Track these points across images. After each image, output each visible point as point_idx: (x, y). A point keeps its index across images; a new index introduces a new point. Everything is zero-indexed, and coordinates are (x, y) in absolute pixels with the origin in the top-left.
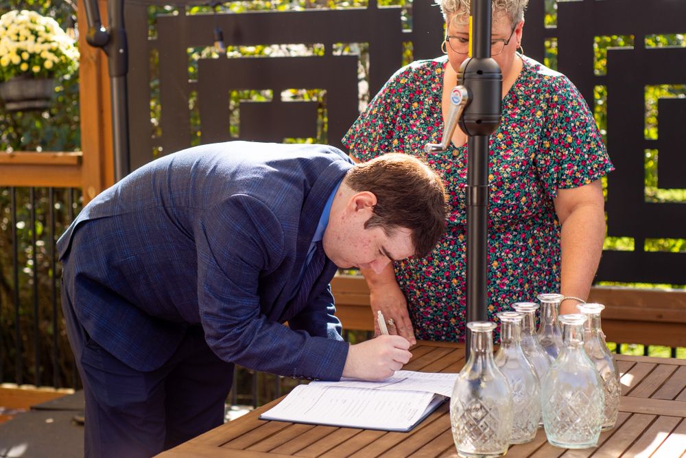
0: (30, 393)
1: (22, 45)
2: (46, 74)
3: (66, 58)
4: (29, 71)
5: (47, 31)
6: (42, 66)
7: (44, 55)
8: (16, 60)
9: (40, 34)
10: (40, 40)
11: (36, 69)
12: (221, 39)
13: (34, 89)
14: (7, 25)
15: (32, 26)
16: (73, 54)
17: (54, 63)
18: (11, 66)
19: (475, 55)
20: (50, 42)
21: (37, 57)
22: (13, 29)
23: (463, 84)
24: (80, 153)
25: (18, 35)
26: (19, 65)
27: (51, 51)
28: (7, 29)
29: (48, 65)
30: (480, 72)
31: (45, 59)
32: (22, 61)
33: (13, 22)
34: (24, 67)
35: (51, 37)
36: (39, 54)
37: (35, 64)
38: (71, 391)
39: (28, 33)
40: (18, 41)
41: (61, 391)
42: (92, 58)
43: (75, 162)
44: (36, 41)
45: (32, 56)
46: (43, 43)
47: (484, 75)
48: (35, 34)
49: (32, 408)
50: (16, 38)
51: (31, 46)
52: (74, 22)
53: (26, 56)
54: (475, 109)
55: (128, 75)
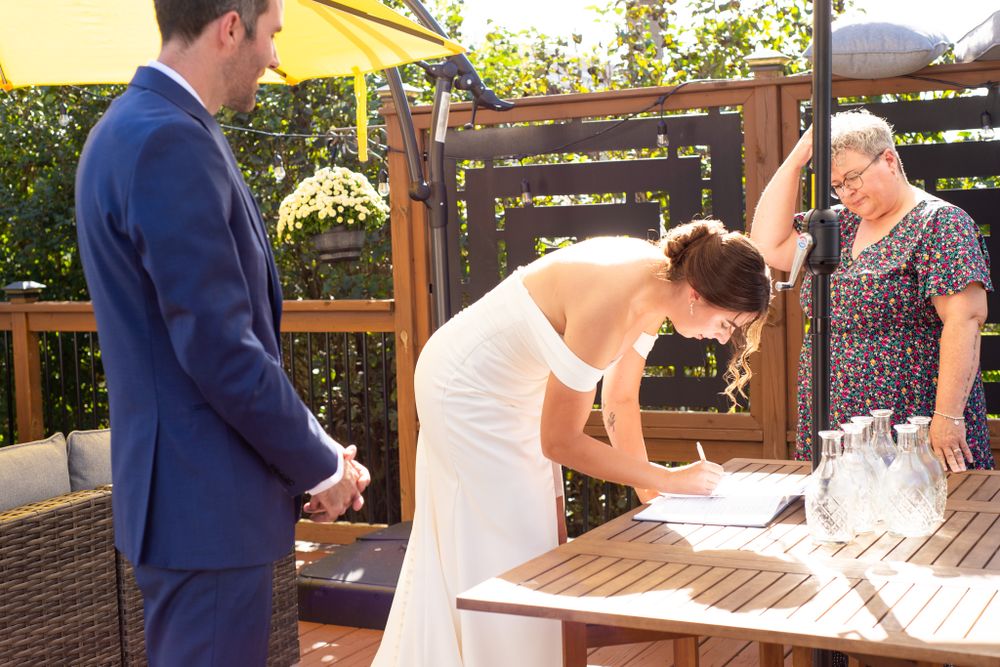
0: (346, 529)
1: (337, 199)
2: (359, 226)
3: (377, 210)
4: (344, 224)
5: (359, 186)
6: (356, 219)
7: (357, 208)
8: (333, 213)
9: (352, 188)
10: (352, 194)
11: (351, 221)
12: (529, 191)
13: (346, 240)
14: (321, 181)
15: (345, 181)
16: (383, 207)
17: (366, 215)
18: (328, 219)
19: (817, 207)
20: (362, 196)
21: (352, 210)
22: (327, 185)
23: (808, 232)
24: (392, 300)
25: (332, 190)
26: (335, 218)
27: (363, 204)
28: (321, 184)
29: (362, 217)
30: (822, 221)
31: (360, 212)
32: (338, 214)
33: (327, 178)
34: (340, 220)
35: (362, 191)
36: (353, 208)
37: (350, 217)
38: (386, 526)
39: (342, 188)
40: (333, 195)
41: (375, 526)
42: (404, 210)
43: (388, 309)
44: (349, 195)
45: (347, 209)
46: (355, 197)
47: (826, 224)
48: (348, 189)
49: (357, 539)
50: (331, 193)
51: (345, 200)
52: (386, 176)
53: (341, 209)
54: (819, 252)
55: (448, 226)
